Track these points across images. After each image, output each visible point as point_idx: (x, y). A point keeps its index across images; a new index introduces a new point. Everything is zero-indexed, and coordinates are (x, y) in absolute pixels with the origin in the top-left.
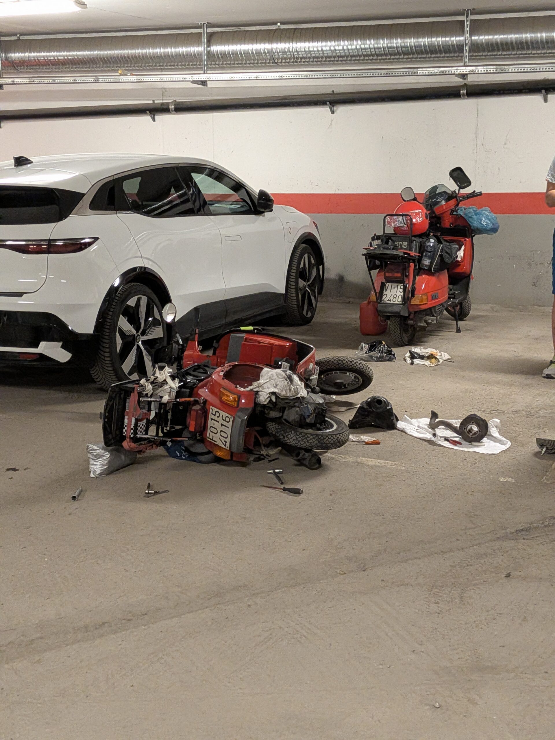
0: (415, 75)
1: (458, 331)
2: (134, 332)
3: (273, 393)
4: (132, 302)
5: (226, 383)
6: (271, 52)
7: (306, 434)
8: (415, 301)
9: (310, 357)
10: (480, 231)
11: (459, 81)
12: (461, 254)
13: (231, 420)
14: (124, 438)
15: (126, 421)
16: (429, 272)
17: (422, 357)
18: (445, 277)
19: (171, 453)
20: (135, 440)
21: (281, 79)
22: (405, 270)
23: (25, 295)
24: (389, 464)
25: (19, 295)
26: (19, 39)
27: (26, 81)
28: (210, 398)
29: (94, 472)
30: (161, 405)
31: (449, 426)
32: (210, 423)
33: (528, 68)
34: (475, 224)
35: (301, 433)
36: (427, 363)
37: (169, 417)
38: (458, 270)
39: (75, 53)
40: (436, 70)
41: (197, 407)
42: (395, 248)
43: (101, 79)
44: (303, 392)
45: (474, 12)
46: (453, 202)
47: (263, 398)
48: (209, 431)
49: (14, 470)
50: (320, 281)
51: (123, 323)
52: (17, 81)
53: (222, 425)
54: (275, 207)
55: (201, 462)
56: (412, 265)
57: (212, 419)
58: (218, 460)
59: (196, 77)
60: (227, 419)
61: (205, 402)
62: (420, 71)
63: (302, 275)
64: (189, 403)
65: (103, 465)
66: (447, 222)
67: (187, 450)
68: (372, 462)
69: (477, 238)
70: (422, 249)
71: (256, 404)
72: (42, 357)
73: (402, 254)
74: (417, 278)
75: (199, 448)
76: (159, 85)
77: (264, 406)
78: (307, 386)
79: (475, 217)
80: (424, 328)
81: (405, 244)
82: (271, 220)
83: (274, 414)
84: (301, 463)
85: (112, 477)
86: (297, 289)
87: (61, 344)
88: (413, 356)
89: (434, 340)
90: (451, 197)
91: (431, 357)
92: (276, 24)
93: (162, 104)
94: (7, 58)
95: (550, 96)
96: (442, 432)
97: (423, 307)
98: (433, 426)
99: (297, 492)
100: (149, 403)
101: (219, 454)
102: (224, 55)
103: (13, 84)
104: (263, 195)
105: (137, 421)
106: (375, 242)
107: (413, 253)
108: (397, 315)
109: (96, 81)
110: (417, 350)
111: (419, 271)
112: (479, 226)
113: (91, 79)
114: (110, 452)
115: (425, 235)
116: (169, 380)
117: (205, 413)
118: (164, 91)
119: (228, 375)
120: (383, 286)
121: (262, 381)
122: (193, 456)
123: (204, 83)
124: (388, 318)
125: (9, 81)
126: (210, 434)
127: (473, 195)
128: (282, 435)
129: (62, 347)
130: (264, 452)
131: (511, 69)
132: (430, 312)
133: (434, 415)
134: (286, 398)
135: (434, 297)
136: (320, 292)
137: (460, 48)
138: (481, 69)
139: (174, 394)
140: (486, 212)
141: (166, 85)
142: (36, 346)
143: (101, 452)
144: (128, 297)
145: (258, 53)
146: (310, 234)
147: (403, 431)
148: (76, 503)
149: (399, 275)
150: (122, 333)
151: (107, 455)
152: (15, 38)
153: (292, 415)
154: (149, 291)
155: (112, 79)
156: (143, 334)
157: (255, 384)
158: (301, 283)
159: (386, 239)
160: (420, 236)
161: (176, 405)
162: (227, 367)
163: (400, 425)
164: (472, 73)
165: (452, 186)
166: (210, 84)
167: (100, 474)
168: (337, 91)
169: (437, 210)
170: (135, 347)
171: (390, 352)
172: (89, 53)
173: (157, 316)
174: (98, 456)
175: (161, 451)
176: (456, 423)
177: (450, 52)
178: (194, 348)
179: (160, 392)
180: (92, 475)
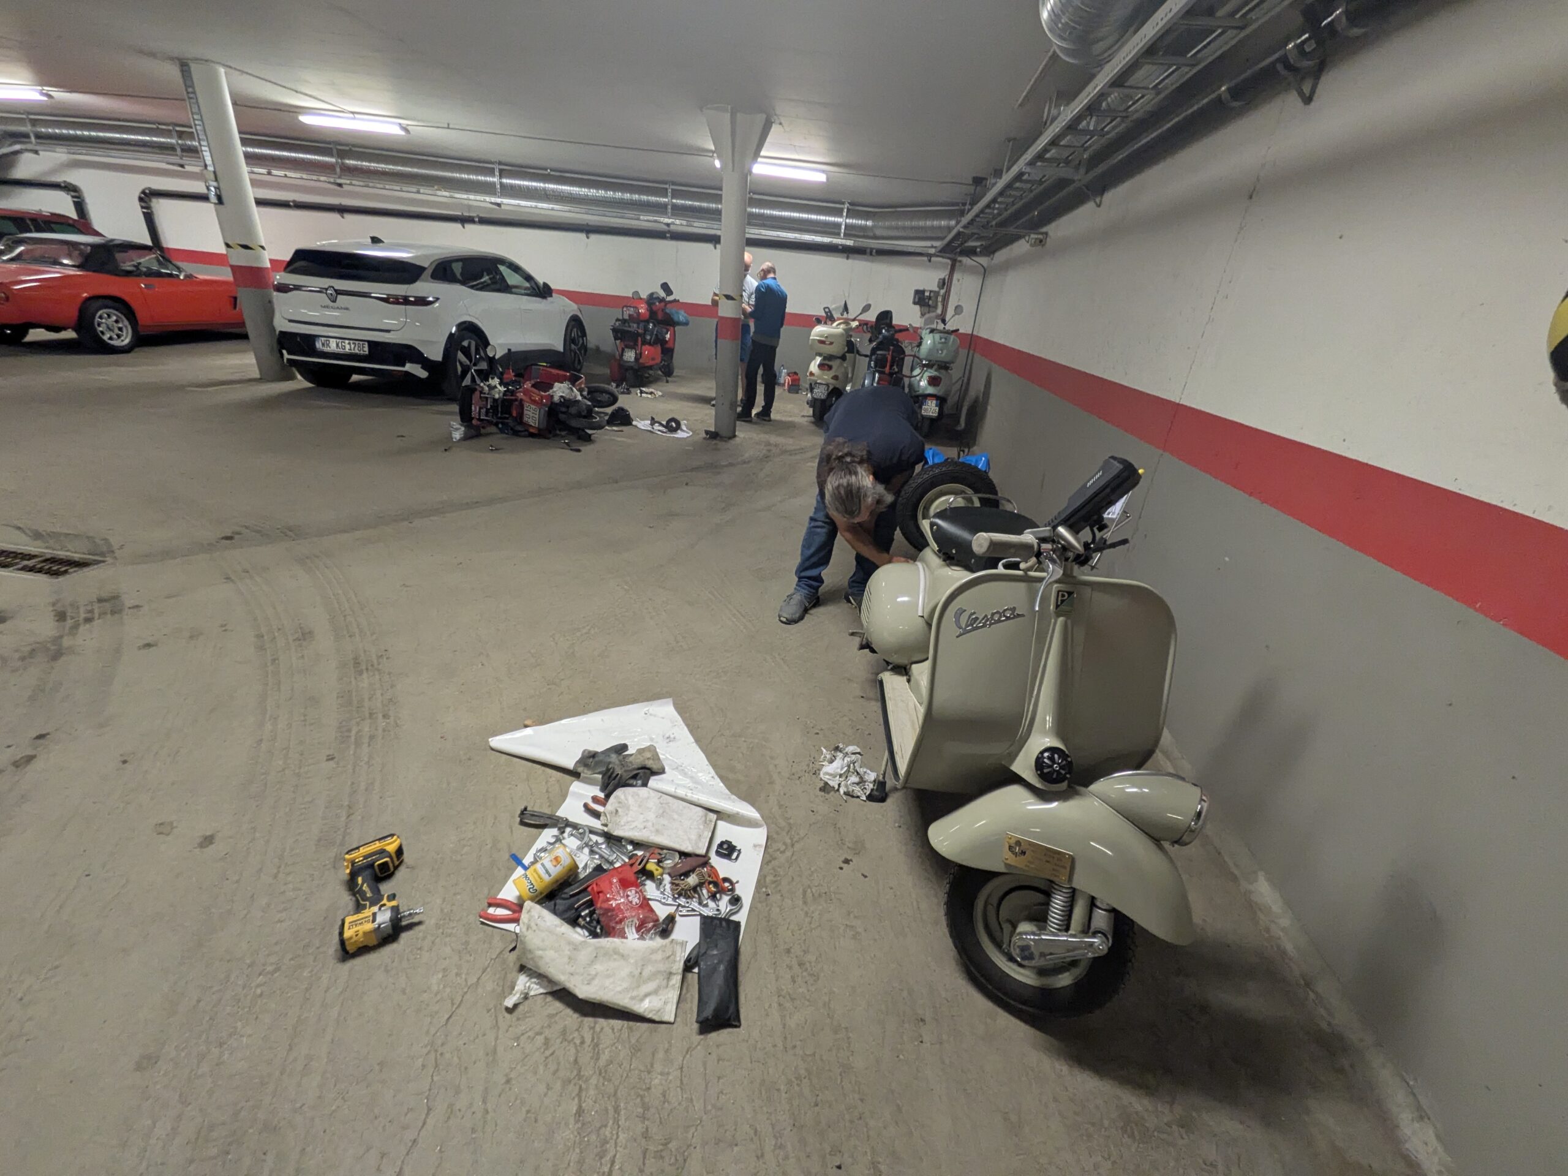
0: (638, 219)
1: (668, 380)
2: (469, 363)
3: (562, 397)
4: (465, 343)
5: (533, 389)
6: (544, 189)
7: (582, 421)
8: (641, 361)
9: (582, 382)
10: (679, 323)
11: (665, 227)
12: (668, 336)
13: (538, 411)
14: (473, 418)
15: (473, 408)
16: (650, 344)
17: (647, 393)
18: (659, 348)
19: (502, 431)
20: (479, 420)
21: (553, 209)
22: (636, 342)
23: (392, 332)
24: (630, 441)
25: (388, 331)
26: (350, 150)
27: (361, 184)
28: (524, 398)
29: (456, 437)
30: (495, 400)
31: (661, 424)
32: (525, 412)
33: (705, 225)
34: (676, 319)
35: (578, 421)
36: (649, 396)
37: (500, 409)
38: (667, 346)
39: (399, 168)
40: (651, 218)
41: (517, 403)
42: (630, 326)
43: (422, 191)
44: (579, 398)
45: (674, 183)
46: (663, 304)
47: (556, 399)
48: (525, 417)
49: (402, 436)
50: (584, 348)
51: (461, 357)
52: (354, 182)
53: (532, 413)
54: (554, 295)
55: (521, 436)
56: (640, 339)
57: (526, 410)
58: (532, 435)
59: (493, 200)
60: (535, 410)
61: (521, 400)
62: (642, 217)
63: (573, 341)
64: (512, 400)
65: (461, 434)
66: (660, 316)
67: (512, 429)
68: (619, 439)
69: (677, 328)
70: (646, 329)
71: (552, 403)
72: (408, 373)
73: (634, 331)
74: (643, 347)
75: (519, 428)
76: (466, 202)
77: (557, 404)
78: (582, 395)
79: (676, 315)
80: (647, 378)
81: (635, 325)
82: (552, 302)
83: (564, 409)
84: (579, 438)
85: (467, 441)
86: (571, 350)
87: (421, 366)
88: (642, 392)
89: (654, 384)
90: (662, 300)
91: (651, 393)
92: (546, 170)
93: (470, 217)
94: (343, 163)
95: (718, 246)
96: (657, 427)
97: (647, 365)
98: (652, 424)
99: (579, 451)
100: (487, 398)
101: (532, 430)
102: (512, 187)
103: (351, 184)
104: (546, 285)
105: (480, 408)
106: (617, 323)
107: (640, 331)
108: (631, 368)
109: (418, 192)
110: (644, 389)
111: (644, 343)
112: (679, 321)
113: (414, 190)
114: (465, 427)
115: (647, 322)
116: (498, 386)
117: (521, 406)
118: (469, 207)
119: (533, 386)
120: (623, 350)
121: (555, 389)
122: (516, 433)
123: (499, 205)
124: (627, 370)
125: (348, 182)
126: (525, 419)
127: (675, 301)
128: (568, 421)
129: (422, 368)
130: (558, 432)
131: (696, 224)
132: (651, 368)
133: (653, 419)
134: (569, 400)
135: (653, 359)
136: (585, 354)
137: (665, 206)
138: (678, 222)
139: (501, 395)
140: (682, 312)
141: (471, 203)
142: (404, 366)
143: (458, 426)
144: (464, 340)
145: (536, 189)
146: (577, 316)
147: (636, 426)
148: (447, 453)
149: (633, 344)
150: (461, 363)
151: (463, 429)
152: (347, 148)
153: (573, 410)
154: (476, 338)
155: (430, 192)
156: (474, 365)
157: (551, 391)
158: (573, 346)
159: (624, 321)
160: (644, 321)
161: (503, 401)
162: (533, 382)
163: (634, 423)
164: (673, 223)
165: (662, 294)
166: (503, 207)
167: (460, 439)
168: (590, 223)
169: (654, 308)
170: (470, 372)
171: (628, 389)
172: (410, 169)
173: (483, 353)
174: (457, 429)
175: (496, 428)
176: (664, 423)
177: (659, 208)
178: (509, 373)
179: (493, 392)
180: (455, 439)
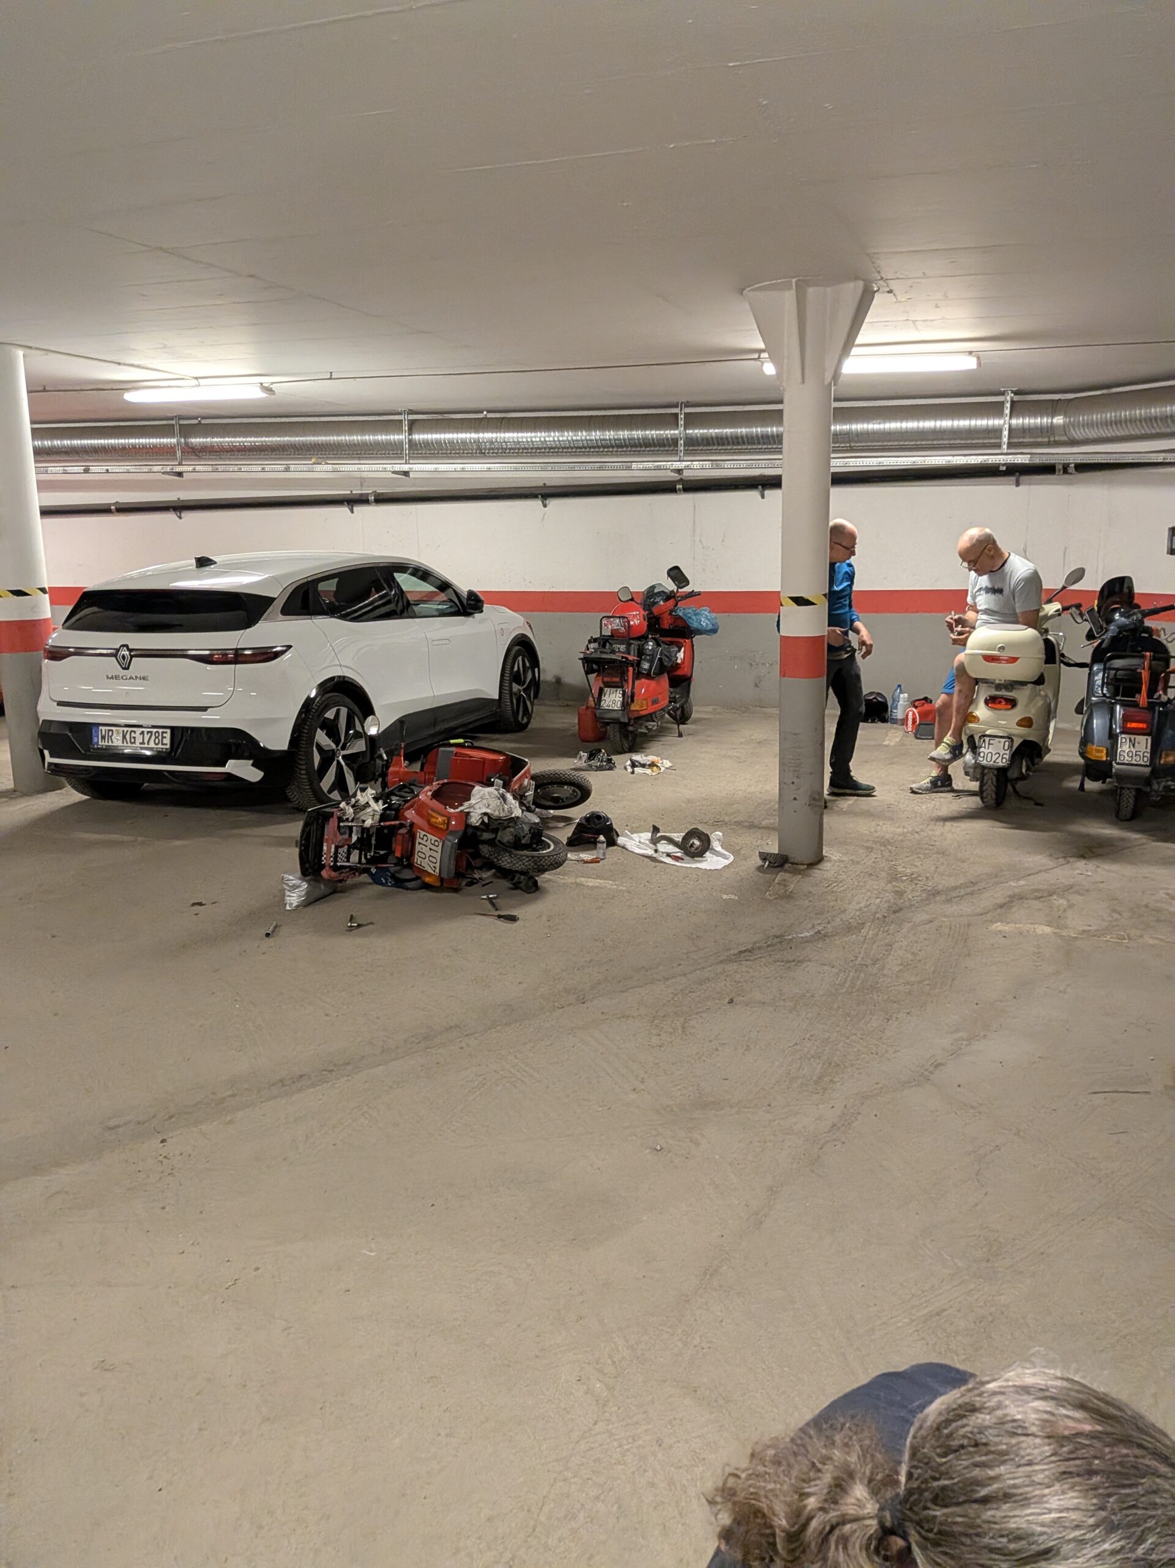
0: (629, 468)
1: (680, 735)
2: (334, 746)
3: (486, 814)
4: (330, 714)
5: (435, 804)
6: (477, 441)
7: (522, 856)
8: (634, 707)
9: (525, 773)
10: (699, 632)
11: (675, 476)
12: (681, 655)
13: (441, 844)
14: (323, 866)
15: (325, 848)
16: (648, 676)
17: (643, 766)
18: (665, 680)
19: (376, 880)
20: (335, 868)
21: (489, 470)
22: (623, 674)
23: (209, 709)
24: (608, 884)
25: (204, 709)
26: (200, 423)
27: (210, 468)
28: (417, 820)
29: (291, 904)
30: (364, 830)
31: (670, 841)
32: (418, 847)
33: (744, 464)
34: (694, 625)
35: (516, 855)
36: (648, 771)
37: (373, 842)
38: (679, 673)
39: (263, 439)
40: (650, 465)
41: (403, 831)
42: (613, 652)
43: (292, 468)
44: (518, 812)
45: (688, 405)
46: (671, 602)
47: (475, 820)
48: (416, 856)
49: (200, 904)
51: (321, 737)
52: (198, 468)
53: (431, 849)
54: (486, 607)
55: (407, 889)
56: (631, 669)
57: (420, 843)
58: (427, 887)
59: (397, 468)
60: (436, 844)
61: (411, 825)
62: (634, 466)
63: (516, 679)
64: (395, 826)
65: (300, 896)
66: (666, 623)
67: (393, 876)
68: (591, 882)
69: (697, 639)
70: (641, 653)
71: (468, 827)
72: (230, 776)
73: (620, 658)
74: (637, 682)
75: (407, 874)
76: (358, 475)
77: (477, 828)
78: (521, 804)
79: (694, 617)
80: (644, 734)
81: (623, 647)
82: (481, 621)
83: (486, 836)
84: (516, 887)
85: (309, 909)
86: (511, 693)
87: (251, 762)
88: (634, 765)
89: (656, 746)
90: (669, 596)
91: (653, 765)
92: (482, 412)
93: (361, 495)
94: (186, 444)
95: (767, 492)
96: (664, 847)
97: (643, 713)
98: (654, 841)
99: (513, 919)
100: (351, 828)
101: (427, 880)
102: (427, 444)
103: (194, 471)
104: (472, 595)
105: (337, 848)
106: (592, 646)
107: (631, 658)
108: (616, 721)
109: (287, 470)
110: (637, 757)
111: (638, 675)
112: (699, 627)
113: (282, 468)
114: (308, 882)
115: (644, 638)
116: (372, 802)
117: (412, 837)
118: (362, 481)
119: (436, 795)
120: (601, 691)
121: (473, 801)
122: (399, 883)
123: (406, 474)
124: (608, 724)
125: (190, 468)
126: (418, 860)
127: (692, 594)
128: (496, 858)
129: (253, 765)
130: (477, 876)
131: (727, 464)
132: (650, 717)
133: (656, 829)
134: (499, 819)
135: (655, 702)
136: (536, 696)
137: (674, 442)
138: (696, 465)
139: (378, 817)
140: (705, 612)
141: (364, 475)
142: (224, 765)
143: (297, 882)
144: (326, 708)
145: (464, 442)
146: (524, 635)
147: (624, 847)
148: (270, 941)
149: (618, 679)
150: (320, 748)
151: (305, 885)
152: (195, 422)
153: (506, 836)
154: (348, 700)
155: (305, 468)
156: (343, 748)
157: (466, 804)
158: (516, 687)
159: (603, 641)
160: (638, 639)
161: (381, 829)
162: (435, 785)
163: (621, 840)
164: (688, 468)
165: (670, 586)
166: (412, 475)
167: (297, 906)
168: (548, 484)
169: (655, 610)
170: (335, 763)
171: (609, 761)
172: (278, 439)
173: (359, 728)
174: (295, 887)
175: (365, 878)
176: (678, 837)
177: (664, 445)
178: (399, 764)
179: (362, 815)
180: (288, 908)
